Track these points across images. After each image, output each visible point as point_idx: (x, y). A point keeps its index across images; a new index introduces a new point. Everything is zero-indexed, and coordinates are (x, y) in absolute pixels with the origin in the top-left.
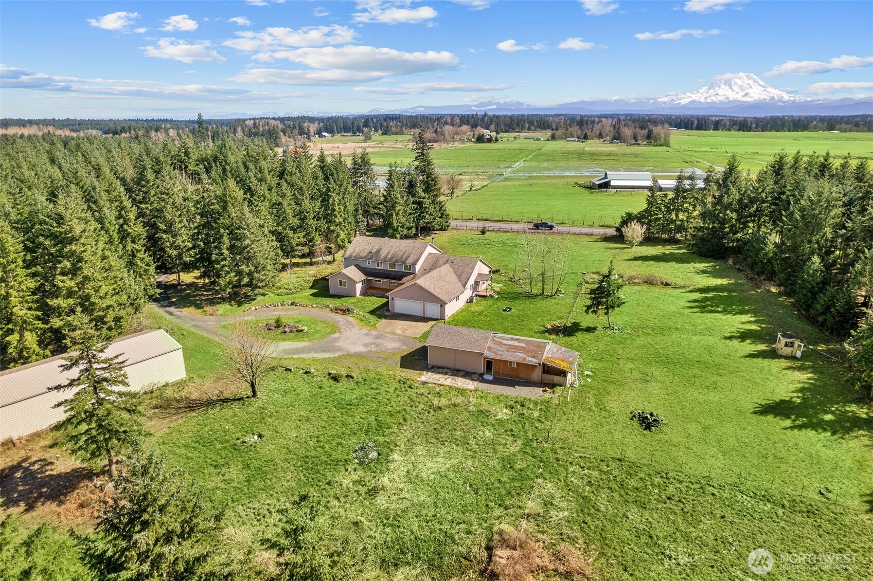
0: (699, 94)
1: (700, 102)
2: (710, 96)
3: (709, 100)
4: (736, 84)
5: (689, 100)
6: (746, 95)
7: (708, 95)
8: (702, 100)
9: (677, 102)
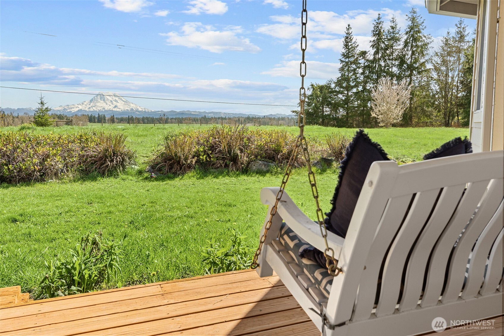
0: (84, 106)
1: (85, 111)
2: (92, 107)
3: (91, 110)
5: (77, 109)
6: (116, 107)
7: (90, 106)
8: (87, 109)
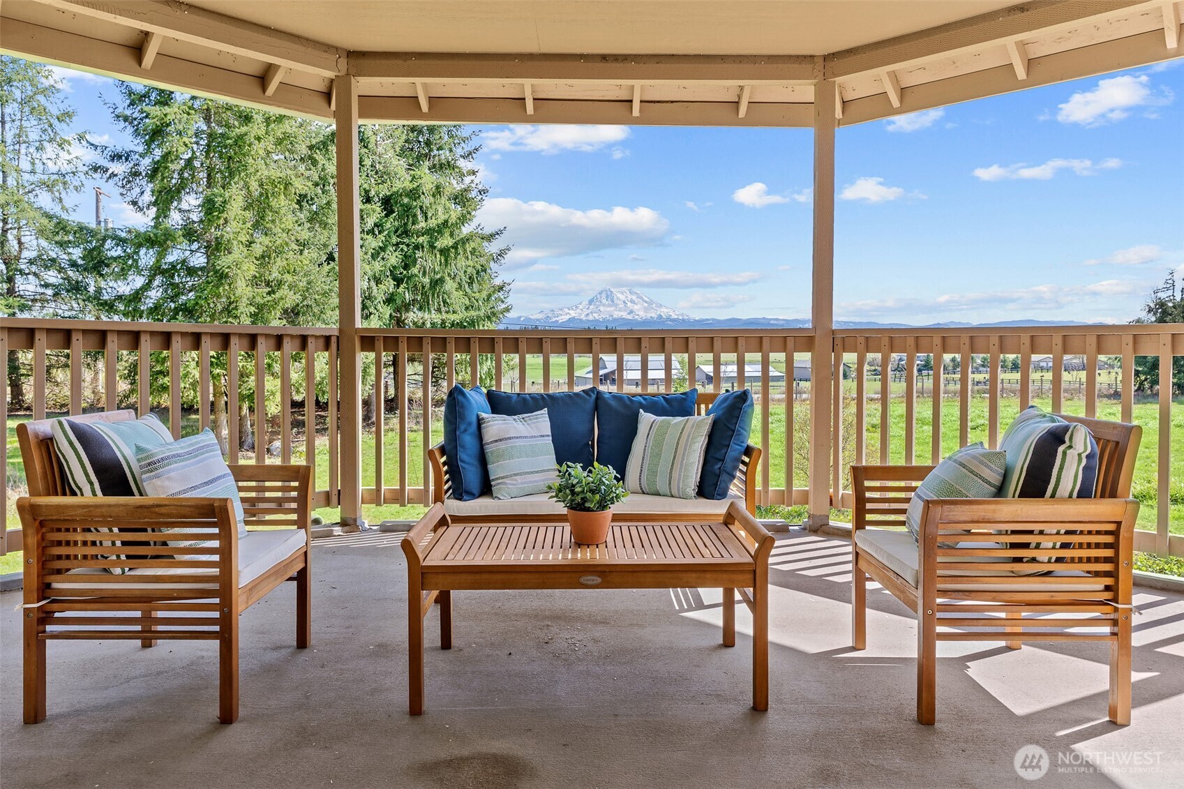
0: (578, 311)
1: (581, 320)
2: (591, 313)
3: (591, 318)
4: (618, 298)
5: (568, 317)
6: (631, 312)
7: (589, 311)
8: (583, 317)
9: (554, 319)
